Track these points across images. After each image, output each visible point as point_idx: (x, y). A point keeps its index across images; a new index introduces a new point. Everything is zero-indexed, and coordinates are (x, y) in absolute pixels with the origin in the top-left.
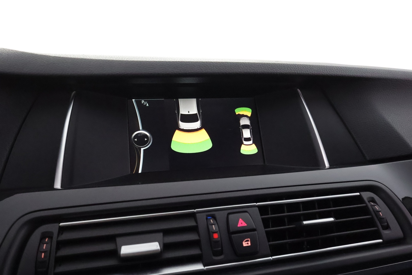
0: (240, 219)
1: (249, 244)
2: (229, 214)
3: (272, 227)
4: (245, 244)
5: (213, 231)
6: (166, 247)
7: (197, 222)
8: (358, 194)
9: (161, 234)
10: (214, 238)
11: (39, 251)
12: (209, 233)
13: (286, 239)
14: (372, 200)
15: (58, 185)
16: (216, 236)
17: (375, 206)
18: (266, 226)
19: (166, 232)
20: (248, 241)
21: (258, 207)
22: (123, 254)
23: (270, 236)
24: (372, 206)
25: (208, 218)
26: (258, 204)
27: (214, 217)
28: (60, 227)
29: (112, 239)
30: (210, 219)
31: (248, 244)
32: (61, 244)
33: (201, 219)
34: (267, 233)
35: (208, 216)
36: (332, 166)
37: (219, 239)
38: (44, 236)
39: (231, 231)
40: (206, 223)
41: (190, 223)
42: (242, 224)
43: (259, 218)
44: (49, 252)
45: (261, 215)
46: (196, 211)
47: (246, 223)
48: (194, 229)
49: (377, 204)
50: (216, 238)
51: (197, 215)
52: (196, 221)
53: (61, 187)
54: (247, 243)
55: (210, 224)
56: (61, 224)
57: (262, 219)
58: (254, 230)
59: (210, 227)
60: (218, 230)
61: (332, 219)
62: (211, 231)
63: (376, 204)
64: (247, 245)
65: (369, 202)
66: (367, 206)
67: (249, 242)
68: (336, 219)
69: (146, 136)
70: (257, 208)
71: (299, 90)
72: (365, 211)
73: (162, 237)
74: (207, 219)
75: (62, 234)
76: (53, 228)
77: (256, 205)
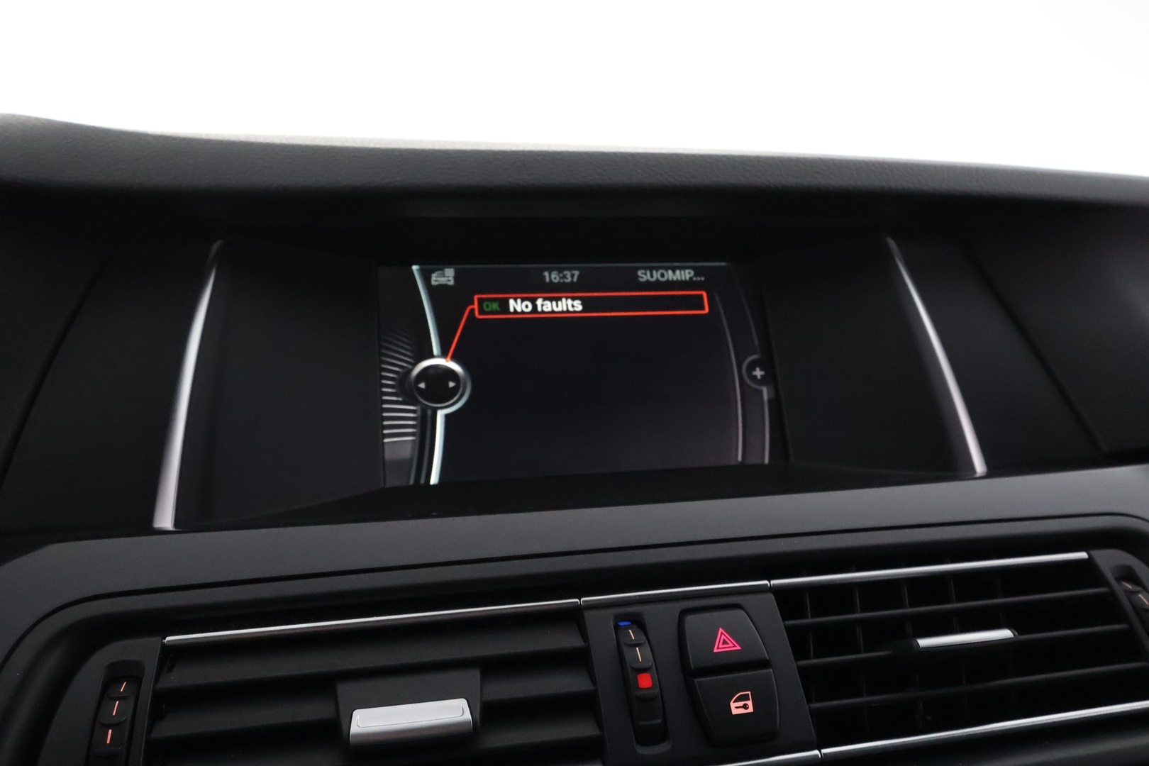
0: (721, 630)
1: (751, 710)
2: (685, 612)
3: (816, 656)
4: (737, 708)
5: (635, 666)
6: (488, 714)
7: (585, 637)
8: (1083, 555)
9: (475, 675)
10: (638, 688)
11: (97, 723)
12: (626, 672)
13: (861, 695)
14: (1128, 575)
15: (165, 518)
16: (645, 681)
17: (1138, 592)
18: (799, 650)
19: (491, 668)
20: (745, 698)
21: (776, 591)
22: (357, 735)
23: (814, 682)
24: (1127, 592)
25: (618, 625)
26: (774, 582)
27: (638, 622)
28: (164, 645)
29: (323, 685)
30: (627, 628)
31: (745, 707)
32: (166, 702)
33: (601, 626)
34: (803, 672)
35: (619, 618)
36: (997, 468)
37: (657, 691)
38: (116, 673)
39: (692, 666)
40: (615, 642)
41: (567, 640)
42: (725, 644)
43: (777, 625)
44: (128, 726)
45: (785, 618)
46: (583, 601)
47: (739, 645)
48: (578, 659)
49: (1144, 588)
50: (646, 689)
51: (587, 614)
52: (584, 635)
53: (176, 524)
54: (741, 704)
55: (626, 644)
56: (168, 638)
57: (788, 629)
58: (764, 664)
59: (626, 651)
60: (650, 663)
61: (1005, 634)
62: (628, 666)
63: (1140, 589)
64: (742, 711)
65: (1119, 579)
66: (1112, 594)
67: (750, 703)
68: (1020, 633)
69: (451, 374)
70: (771, 596)
71: (892, 243)
72: (1108, 607)
73: (479, 681)
74: (617, 627)
75: (171, 669)
76: (143, 650)
77: (767, 584)
